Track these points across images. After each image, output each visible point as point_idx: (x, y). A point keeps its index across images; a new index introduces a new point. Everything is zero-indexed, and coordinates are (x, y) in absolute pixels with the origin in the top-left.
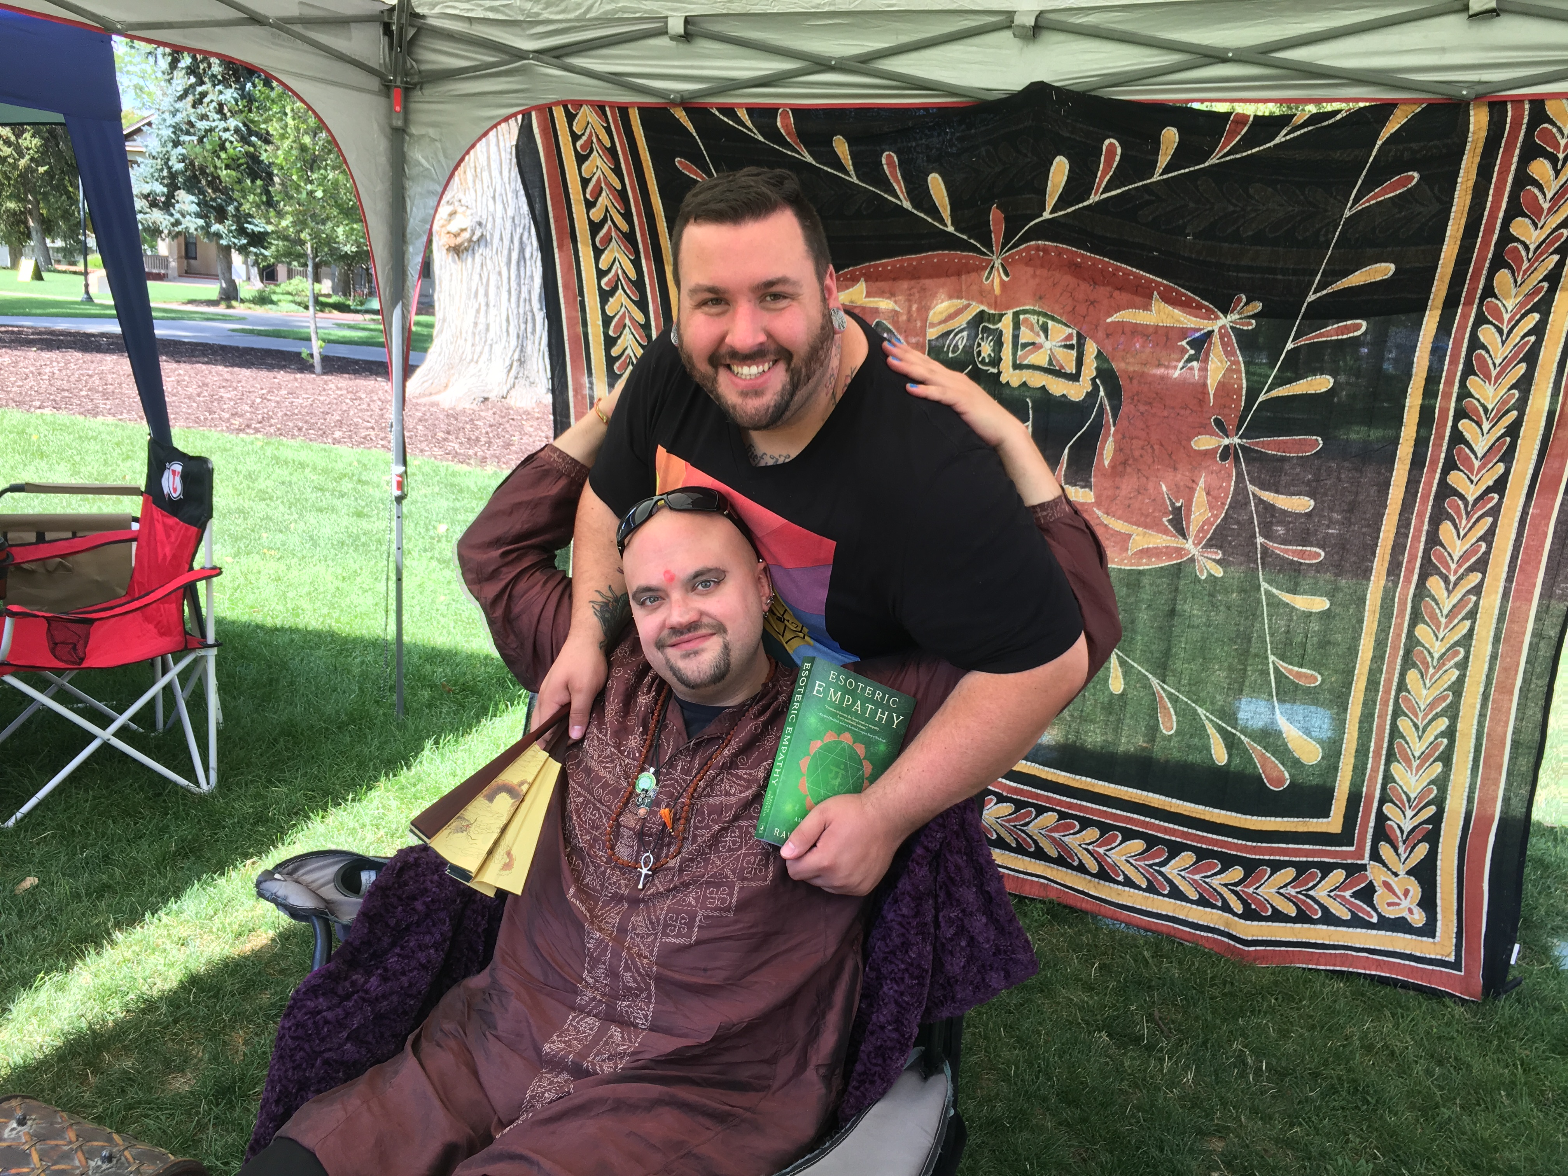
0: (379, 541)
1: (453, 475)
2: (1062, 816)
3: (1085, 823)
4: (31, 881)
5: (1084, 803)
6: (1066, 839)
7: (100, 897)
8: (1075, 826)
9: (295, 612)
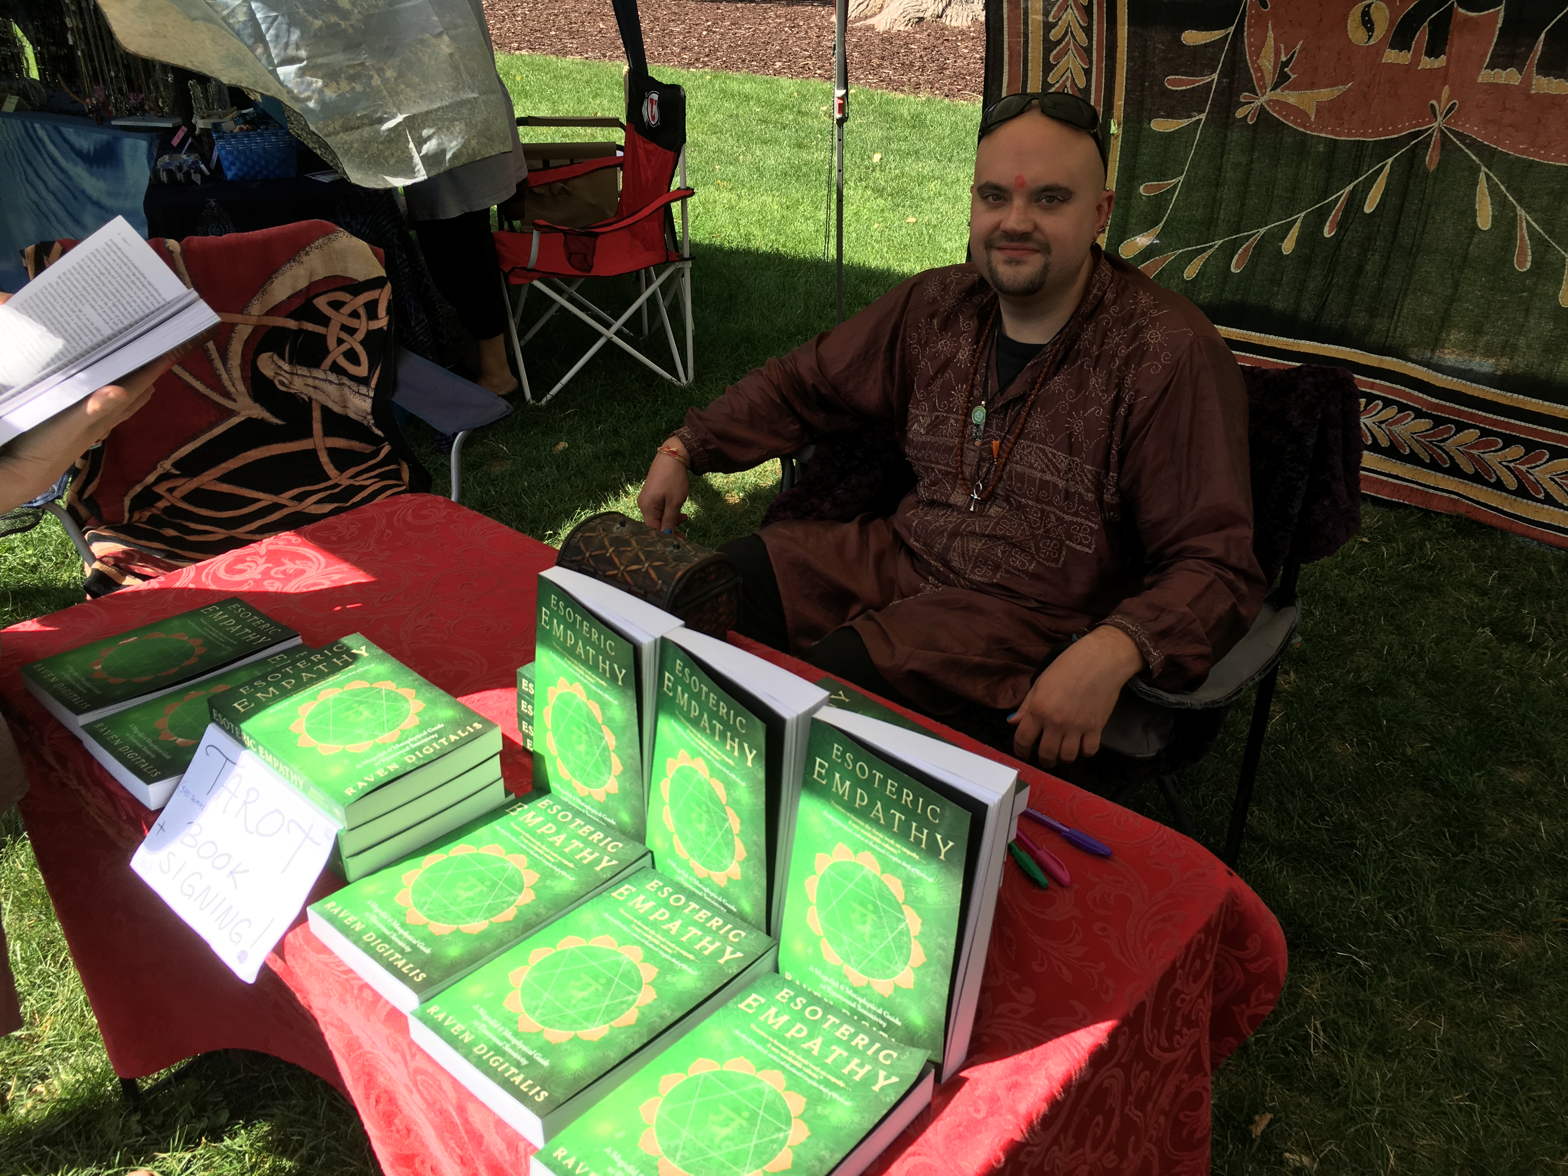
0: (819, 172)
1: (888, 102)
2: (1485, 433)
3: (1509, 441)
4: (563, 445)
5: (1512, 421)
6: (1485, 456)
7: (614, 460)
8: (1497, 443)
9: (747, 238)
